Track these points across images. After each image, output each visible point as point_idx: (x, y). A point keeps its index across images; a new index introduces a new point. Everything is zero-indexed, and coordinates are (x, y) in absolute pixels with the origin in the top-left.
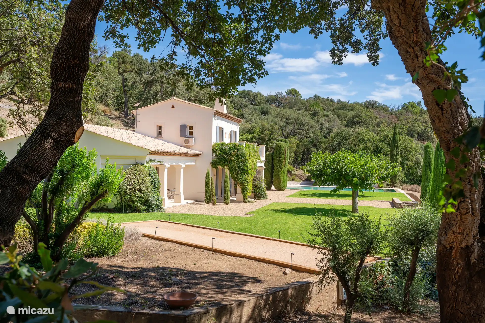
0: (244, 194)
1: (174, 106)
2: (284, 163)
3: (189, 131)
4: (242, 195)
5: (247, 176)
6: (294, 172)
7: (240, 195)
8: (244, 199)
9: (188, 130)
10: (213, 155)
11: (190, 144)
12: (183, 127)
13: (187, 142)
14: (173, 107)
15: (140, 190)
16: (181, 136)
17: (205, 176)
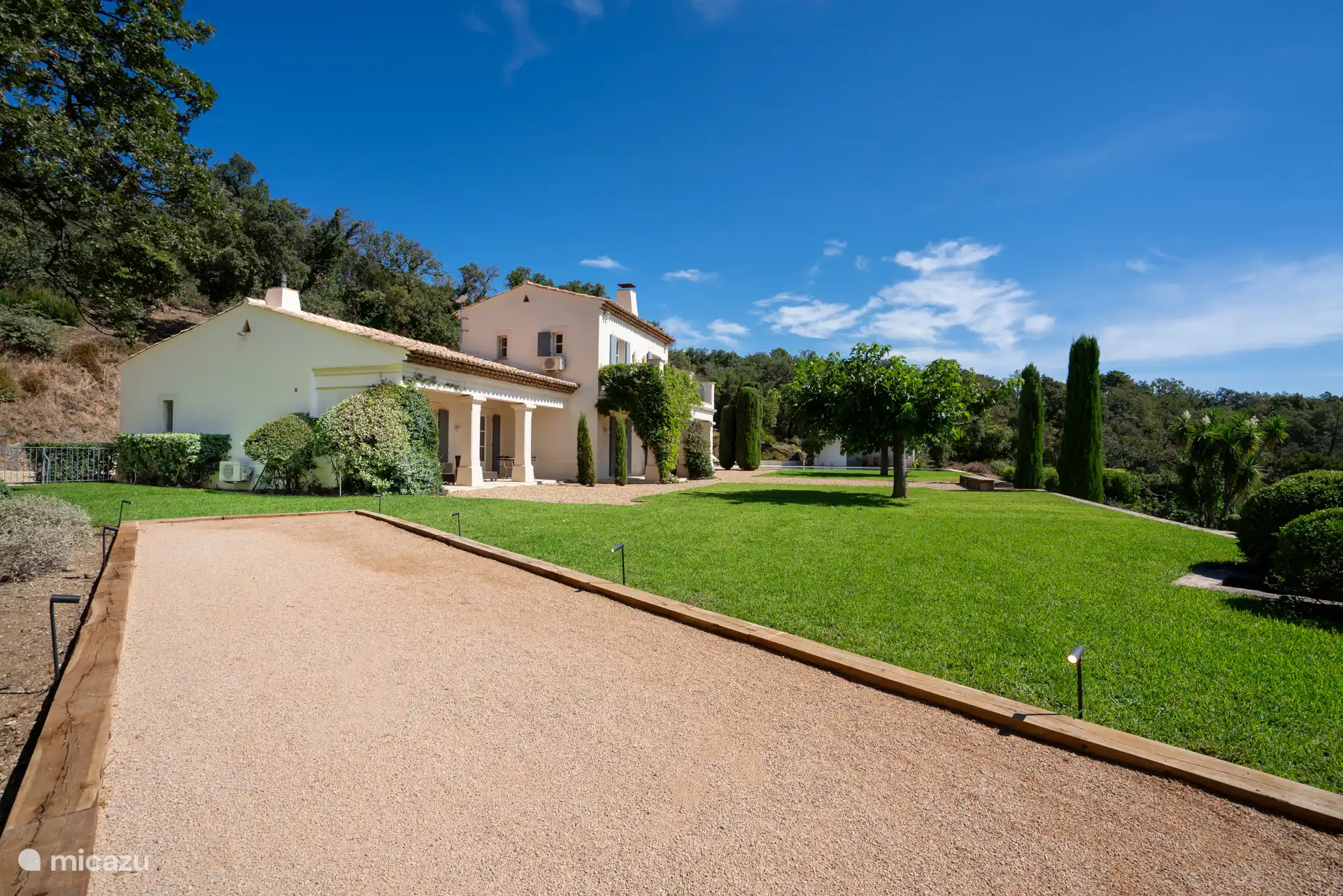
0: (661, 465)
1: (529, 298)
2: (754, 422)
3: (556, 344)
4: (656, 469)
5: (666, 429)
6: (777, 446)
7: (653, 470)
8: (661, 477)
9: (553, 343)
10: (600, 389)
11: (555, 368)
12: (544, 338)
13: (550, 363)
14: (526, 300)
15: (372, 441)
16: (540, 354)
17: (577, 427)
